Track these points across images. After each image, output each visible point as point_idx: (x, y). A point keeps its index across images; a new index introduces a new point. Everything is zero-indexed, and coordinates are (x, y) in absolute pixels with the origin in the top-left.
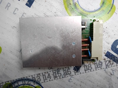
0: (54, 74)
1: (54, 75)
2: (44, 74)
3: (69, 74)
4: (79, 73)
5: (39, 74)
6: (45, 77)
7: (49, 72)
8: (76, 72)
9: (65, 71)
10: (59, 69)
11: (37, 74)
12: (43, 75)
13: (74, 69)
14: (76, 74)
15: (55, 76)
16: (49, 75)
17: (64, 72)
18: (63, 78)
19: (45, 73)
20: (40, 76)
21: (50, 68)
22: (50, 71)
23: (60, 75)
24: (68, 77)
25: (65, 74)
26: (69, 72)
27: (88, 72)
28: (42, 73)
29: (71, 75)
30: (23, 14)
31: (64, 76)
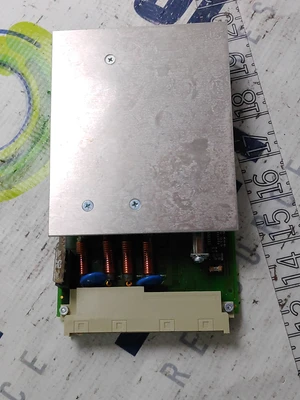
0: (279, 242)
1: (284, 242)
2: (279, 283)
3: (275, 181)
4: (268, 137)
5: (282, 306)
6: (293, 277)
7: (272, 261)
8: (265, 152)
9: (264, 196)
10: (255, 219)
11: (283, 313)
12: (286, 286)
13: (255, 161)
14: (274, 148)
15: (286, 236)
16: (283, 262)
17: (266, 200)
18: (294, 204)
19: (275, 278)
20: (290, 300)
21: (254, 258)
22: (268, 256)
23: (281, 217)
24: (288, 183)
25: (277, 193)
26: (270, 177)
27: (264, 103)
28: (277, 290)
29: (279, 170)
30: (25, 362)
31: (287, 200)
